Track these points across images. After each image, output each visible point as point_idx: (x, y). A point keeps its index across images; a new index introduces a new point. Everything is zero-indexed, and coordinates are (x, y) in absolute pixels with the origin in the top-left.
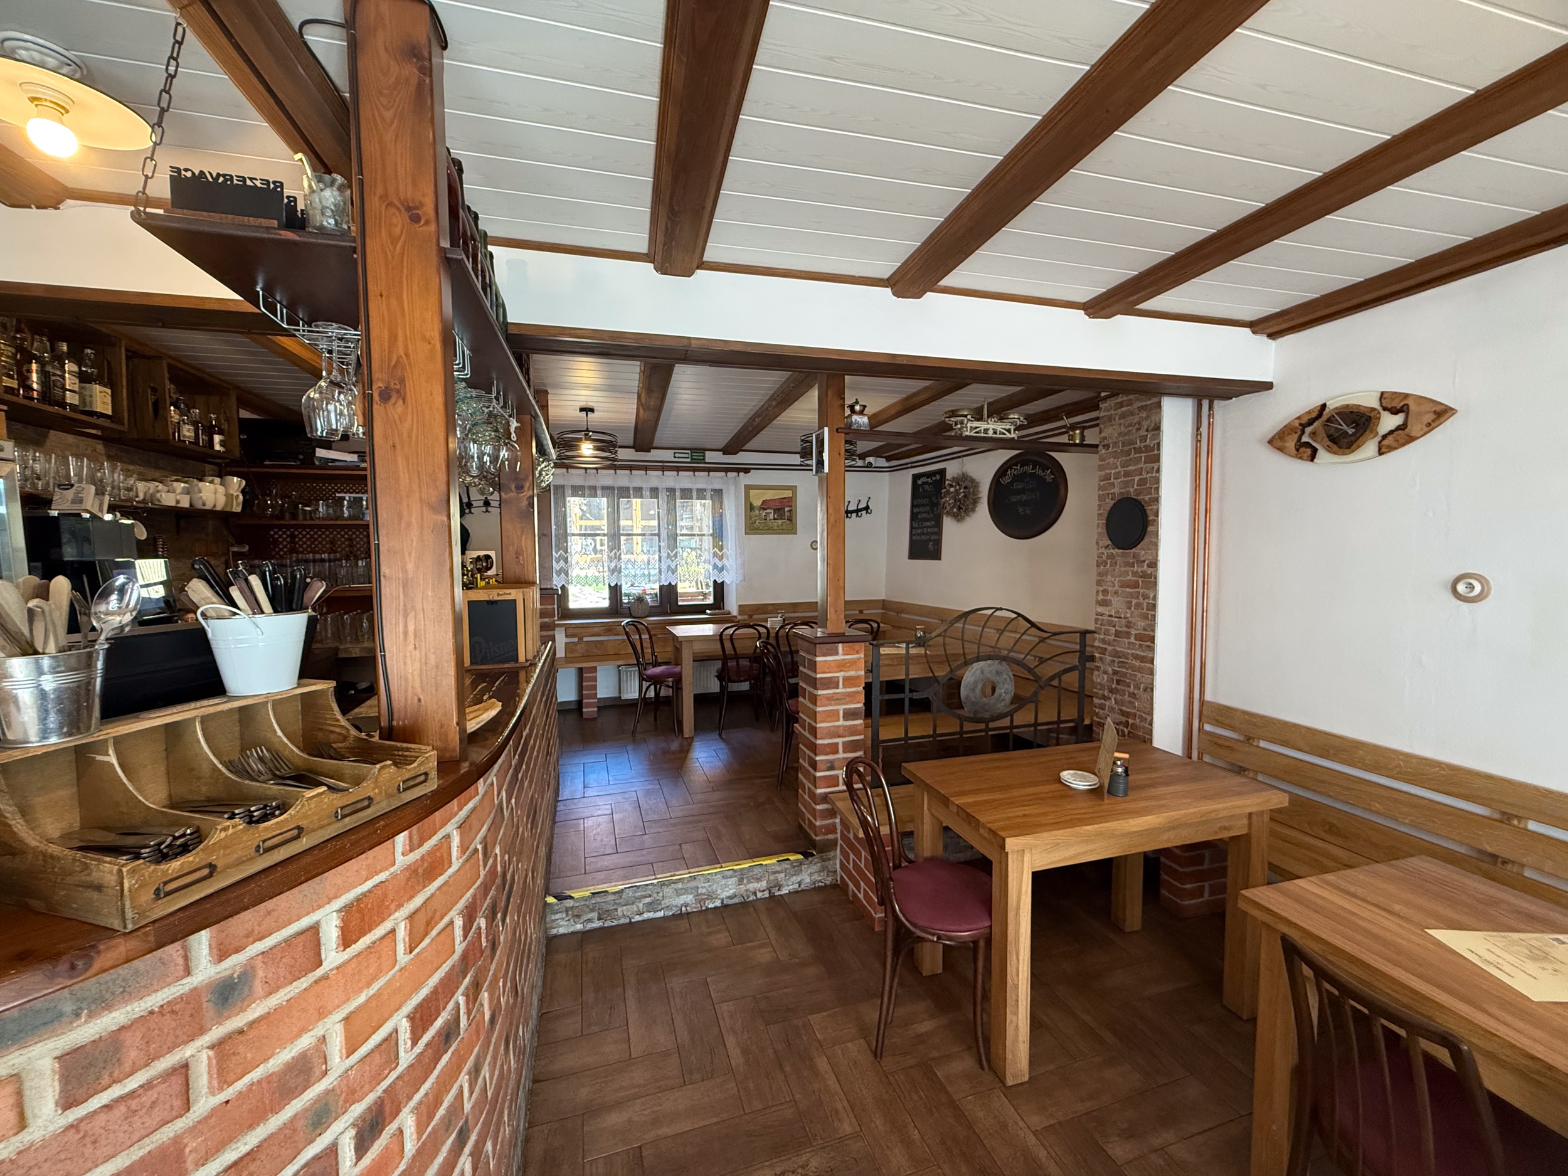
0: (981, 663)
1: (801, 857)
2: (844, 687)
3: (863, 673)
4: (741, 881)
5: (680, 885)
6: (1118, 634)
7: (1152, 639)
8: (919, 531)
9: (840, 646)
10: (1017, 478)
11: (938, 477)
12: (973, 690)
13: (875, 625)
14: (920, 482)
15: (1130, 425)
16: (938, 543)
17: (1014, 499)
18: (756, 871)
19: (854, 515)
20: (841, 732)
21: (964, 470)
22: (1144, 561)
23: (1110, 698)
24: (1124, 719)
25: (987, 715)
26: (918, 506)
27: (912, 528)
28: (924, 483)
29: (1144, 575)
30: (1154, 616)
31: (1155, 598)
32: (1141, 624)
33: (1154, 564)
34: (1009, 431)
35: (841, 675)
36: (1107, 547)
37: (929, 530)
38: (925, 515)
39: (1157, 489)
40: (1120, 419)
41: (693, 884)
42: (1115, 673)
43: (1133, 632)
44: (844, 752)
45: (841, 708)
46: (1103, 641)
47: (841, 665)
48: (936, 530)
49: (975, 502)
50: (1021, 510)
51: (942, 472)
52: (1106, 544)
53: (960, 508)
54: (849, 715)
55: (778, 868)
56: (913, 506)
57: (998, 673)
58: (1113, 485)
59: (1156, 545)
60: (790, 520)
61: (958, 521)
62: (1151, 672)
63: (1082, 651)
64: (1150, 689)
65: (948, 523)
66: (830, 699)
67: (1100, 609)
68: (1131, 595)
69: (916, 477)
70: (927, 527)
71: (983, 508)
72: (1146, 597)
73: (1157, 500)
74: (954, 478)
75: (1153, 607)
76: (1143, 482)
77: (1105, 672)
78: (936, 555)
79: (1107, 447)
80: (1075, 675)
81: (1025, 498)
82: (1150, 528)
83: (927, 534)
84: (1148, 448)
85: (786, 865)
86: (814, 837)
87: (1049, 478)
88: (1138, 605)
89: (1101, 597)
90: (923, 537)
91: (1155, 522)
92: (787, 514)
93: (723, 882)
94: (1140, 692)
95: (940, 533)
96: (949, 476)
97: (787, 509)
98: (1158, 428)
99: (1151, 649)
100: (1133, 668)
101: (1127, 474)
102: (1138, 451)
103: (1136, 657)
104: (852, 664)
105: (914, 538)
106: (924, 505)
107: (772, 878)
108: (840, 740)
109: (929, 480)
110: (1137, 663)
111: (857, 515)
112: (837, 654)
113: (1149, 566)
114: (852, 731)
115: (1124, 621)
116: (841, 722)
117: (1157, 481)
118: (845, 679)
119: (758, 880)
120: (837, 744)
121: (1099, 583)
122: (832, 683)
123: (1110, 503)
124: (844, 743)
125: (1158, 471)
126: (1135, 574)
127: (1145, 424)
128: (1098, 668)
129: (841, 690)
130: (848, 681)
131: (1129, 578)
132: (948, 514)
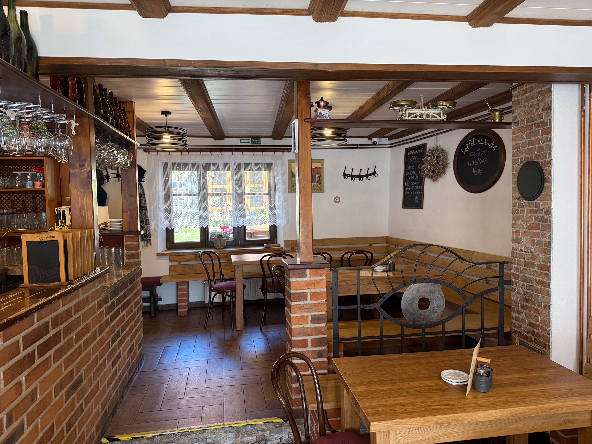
0: (418, 285)
1: (281, 420)
2: (311, 299)
3: (325, 290)
4: (237, 435)
5: (194, 436)
6: (526, 264)
7: (549, 269)
8: (409, 188)
9: (308, 271)
10: (472, 149)
11: (421, 150)
12: (412, 304)
13: (369, 255)
14: (410, 154)
15: (532, 106)
16: (421, 197)
17: (470, 164)
18: (249, 428)
19: (365, 178)
20: (310, 331)
21: (438, 144)
22: (542, 209)
23: (522, 313)
24: (531, 329)
25: (423, 323)
26: (409, 171)
27: (405, 186)
28: (413, 155)
29: (543, 220)
30: (550, 251)
31: (550, 237)
32: (541, 257)
33: (549, 212)
34: (439, 114)
35: (308, 291)
36: (518, 199)
37: (416, 188)
38: (413, 177)
39: (550, 154)
40: (525, 102)
41: (203, 435)
42: (525, 293)
43: (536, 263)
44: (312, 346)
45: (309, 315)
46: (517, 269)
47: (309, 285)
48: (420, 187)
49: (445, 167)
50: (475, 171)
51: (424, 146)
52: (517, 197)
53: (434, 171)
54: (315, 319)
55: (264, 428)
56: (405, 171)
57: (431, 292)
58: (521, 152)
59: (550, 196)
60: (319, 182)
61: (434, 181)
62: (548, 294)
63: (501, 276)
64: (548, 307)
65: (428, 182)
66: (301, 308)
67: (515, 245)
68: (534, 235)
69: (407, 151)
70: (415, 185)
71: (450, 173)
72: (544, 236)
73: (550, 163)
74: (430, 150)
75: (549, 244)
76: (540, 149)
77: (518, 293)
78: (419, 205)
79: (517, 123)
80: (496, 293)
81: (477, 162)
82: (546, 184)
83: (414, 190)
84: (544, 123)
85: (270, 426)
86: (292, 407)
87: (493, 148)
88: (539, 243)
89: (515, 237)
90: (412, 193)
91: (549, 179)
92: (317, 179)
93: (225, 435)
94: (541, 309)
95: (422, 190)
96: (428, 147)
97: (317, 176)
98: (549, 108)
99: (548, 276)
100: (536, 290)
101: (530, 143)
102: (537, 125)
103: (539, 282)
104: (317, 283)
105: (406, 193)
106: (412, 170)
107: (260, 434)
108: (309, 338)
109: (416, 152)
110: (539, 287)
111: (367, 178)
112: (305, 276)
113: (546, 213)
114: (318, 331)
115: (530, 255)
116: (310, 325)
117: (550, 148)
118: (312, 294)
119: (250, 435)
120: (306, 341)
121: (513, 226)
122: (302, 297)
123: (519, 165)
124: (312, 340)
125: (550, 140)
126: (537, 219)
127: (541, 105)
128: (514, 290)
129: (309, 302)
130: (314, 296)
131: (533, 222)
132: (427, 176)
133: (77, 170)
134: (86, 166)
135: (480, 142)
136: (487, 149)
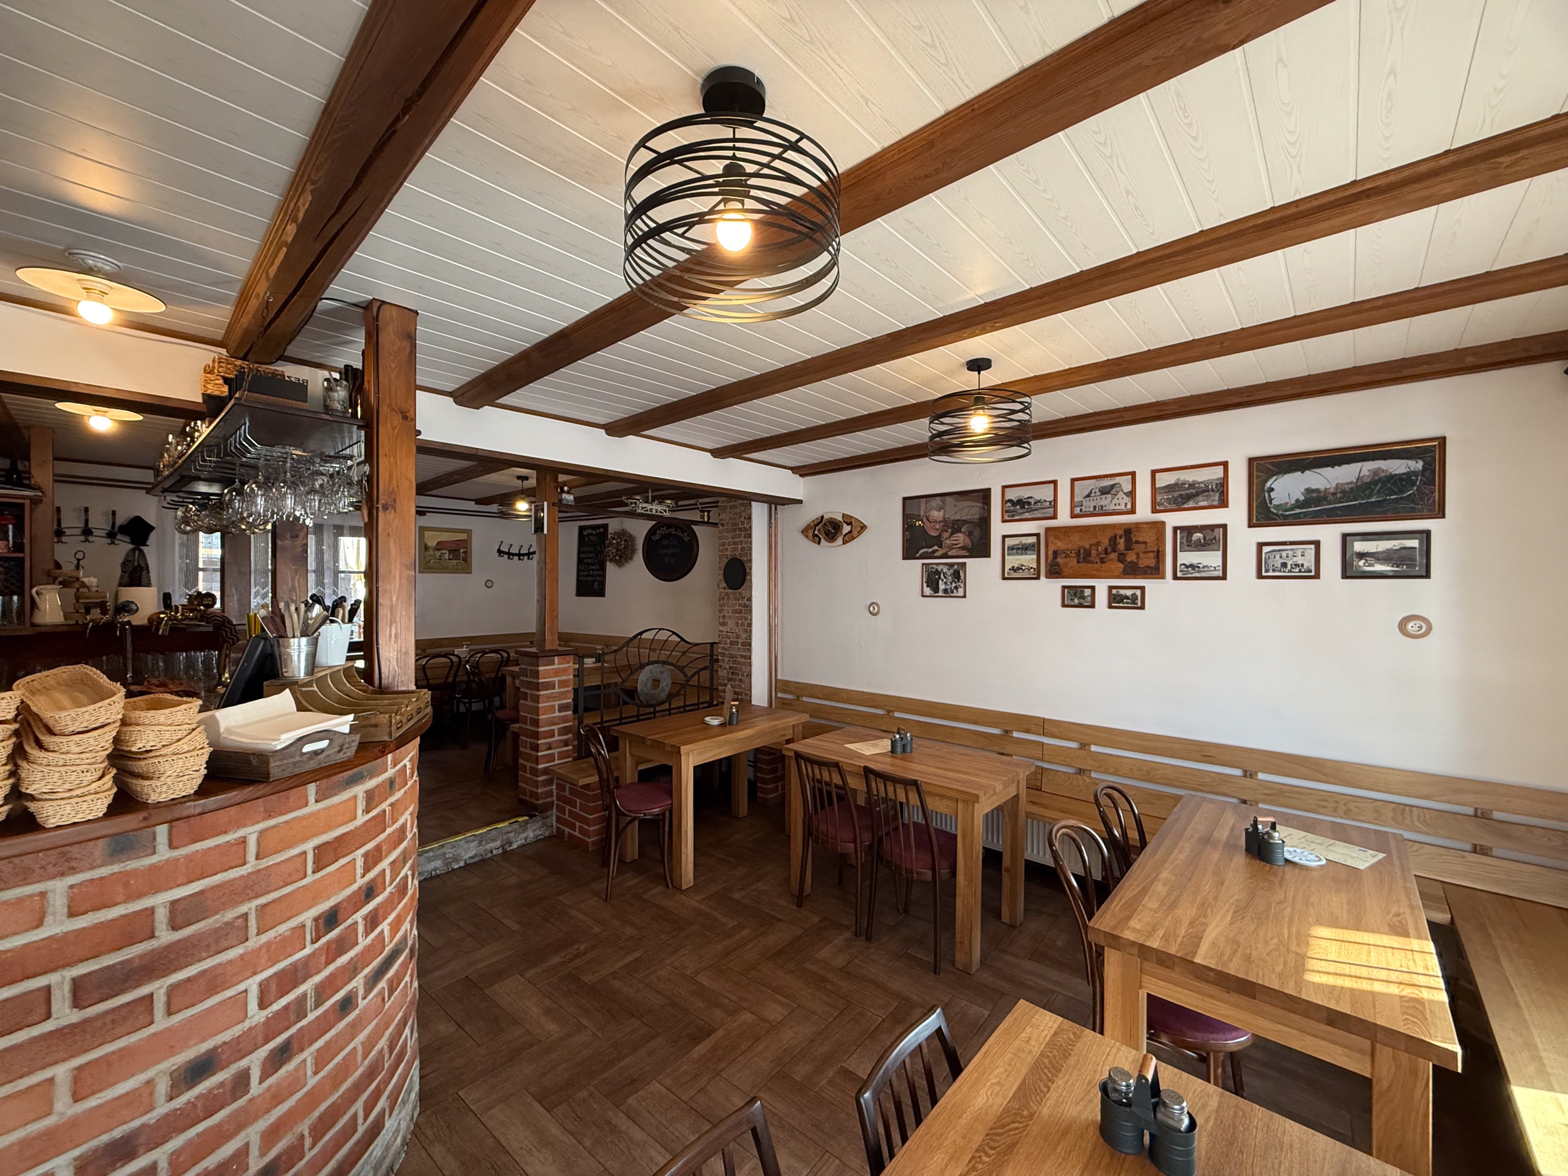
0: (651, 667)
1: (527, 818)
2: (559, 688)
3: (572, 677)
4: (480, 843)
5: (431, 854)
6: (732, 643)
7: (750, 644)
8: (586, 573)
9: (556, 658)
10: (663, 537)
11: (602, 530)
12: (646, 685)
14: (585, 533)
15: (736, 513)
16: (602, 584)
17: (662, 552)
18: (494, 833)
19: (526, 557)
20: (557, 721)
21: (624, 527)
22: (745, 597)
24: (736, 697)
25: (654, 702)
26: (584, 552)
27: (579, 570)
28: (589, 534)
29: (745, 606)
30: (751, 631)
31: (751, 619)
32: (744, 636)
33: (750, 599)
34: (665, 511)
35: (556, 679)
36: (724, 588)
37: (595, 573)
38: (590, 560)
39: (751, 554)
40: (730, 509)
41: (442, 851)
42: (731, 668)
43: (740, 641)
44: (559, 735)
45: (556, 703)
46: (723, 648)
47: (557, 673)
48: (600, 572)
49: (633, 551)
50: (667, 559)
51: (605, 526)
53: (621, 557)
54: (562, 708)
55: (510, 829)
56: (579, 552)
57: (661, 672)
58: (727, 549)
59: (751, 587)
60: (465, 560)
61: (619, 566)
62: (750, 665)
63: (712, 655)
64: (749, 675)
65: (610, 568)
66: (550, 698)
67: (721, 628)
68: (738, 618)
69: (581, 529)
70: (593, 570)
71: (639, 557)
72: (746, 619)
73: (750, 561)
74: (616, 533)
75: (750, 625)
76: (743, 549)
77: (725, 669)
78: (601, 593)
79: (723, 525)
80: (708, 672)
81: (670, 551)
82: (748, 577)
83: (593, 575)
84: (745, 529)
85: (516, 826)
86: (536, 802)
87: (687, 539)
88: (743, 624)
89: (721, 620)
90: (589, 578)
91: (750, 574)
92: (462, 555)
93: (466, 846)
94: (744, 679)
95: (604, 576)
96: (611, 530)
97: (462, 550)
98: (750, 518)
99: (750, 650)
100: (740, 663)
101: (735, 543)
102: (740, 530)
103: (742, 656)
104: (565, 670)
105: (580, 579)
106: (590, 552)
107: (505, 837)
108: (555, 727)
109: (594, 532)
110: (742, 660)
111: (529, 558)
112: (553, 664)
113: (747, 600)
114: (564, 719)
115: (735, 635)
116: (557, 714)
117: (751, 549)
118: (560, 682)
119: (494, 840)
120: (553, 730)
121: (720, 611)
122: (550, 686)
123: (726, 560)
124: (559, 729)
125: (751, 543)
126: (740, 605)
127: (744, 514)
128: (721, 666)
129: (557, 690)
130: (562, 684)
131: (736, 607)
132: (611, 561)
133: (288, 542)
134: (301, 537)
135: (673, 531)
136: (681, 539)
